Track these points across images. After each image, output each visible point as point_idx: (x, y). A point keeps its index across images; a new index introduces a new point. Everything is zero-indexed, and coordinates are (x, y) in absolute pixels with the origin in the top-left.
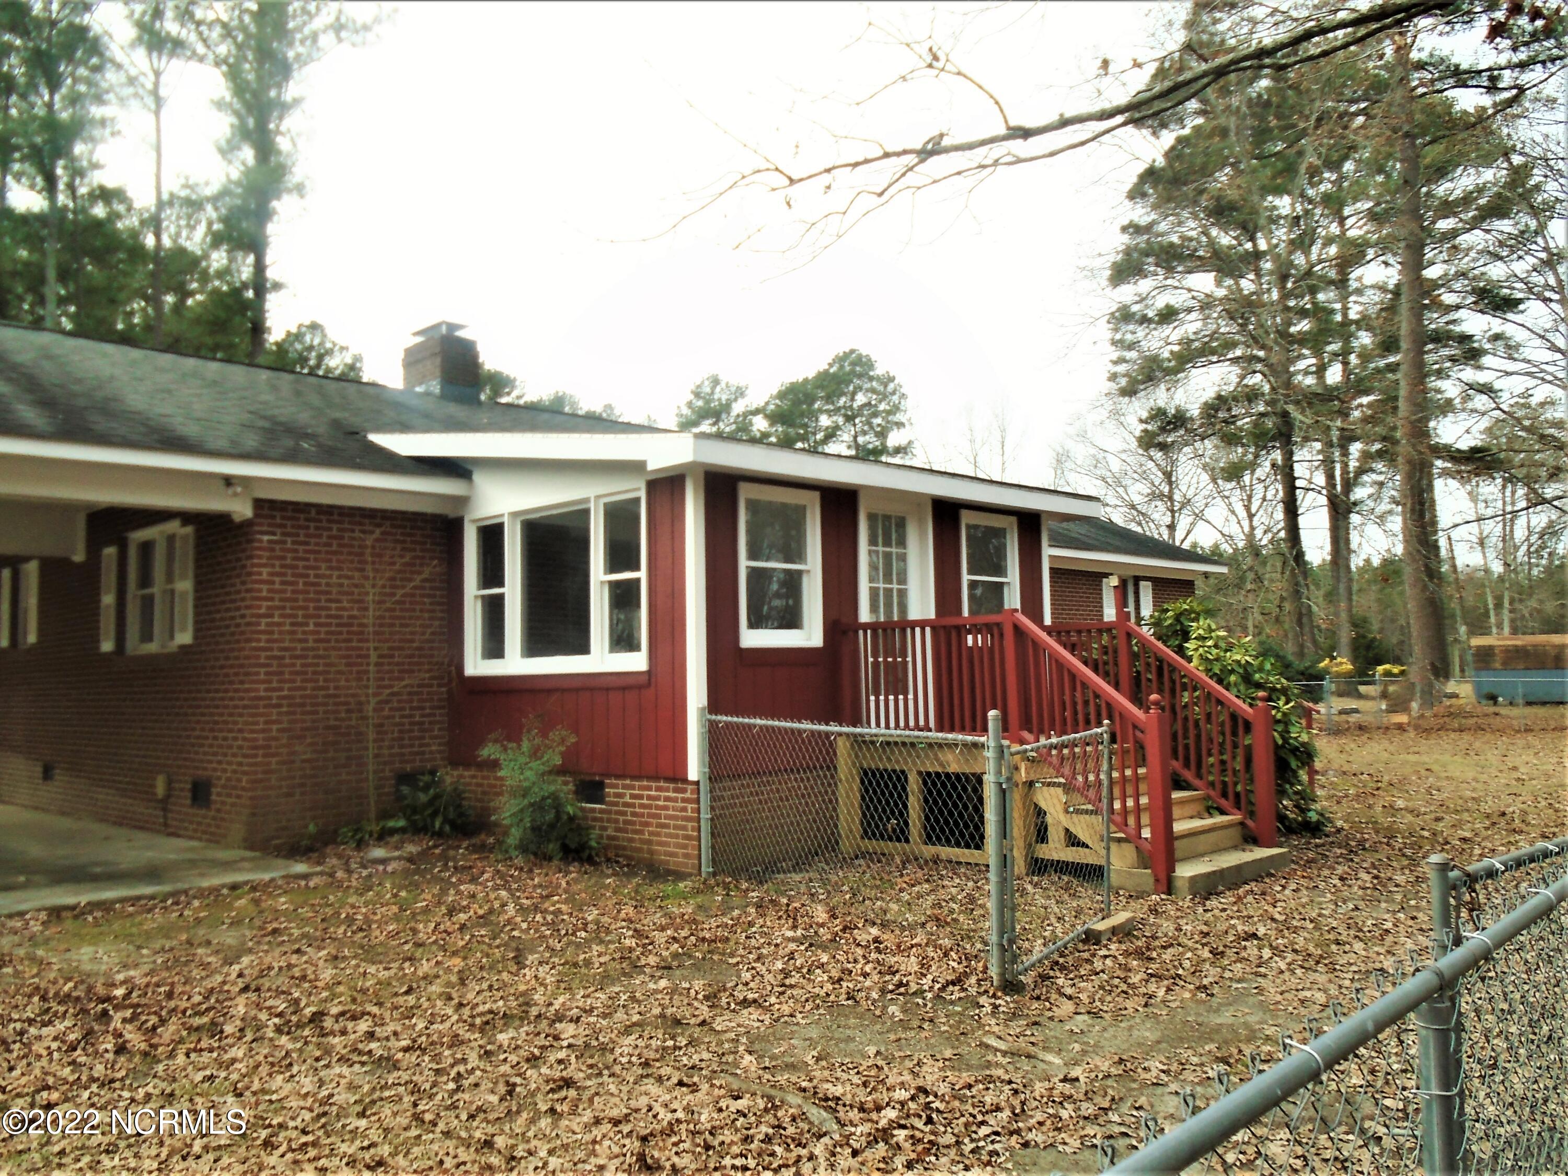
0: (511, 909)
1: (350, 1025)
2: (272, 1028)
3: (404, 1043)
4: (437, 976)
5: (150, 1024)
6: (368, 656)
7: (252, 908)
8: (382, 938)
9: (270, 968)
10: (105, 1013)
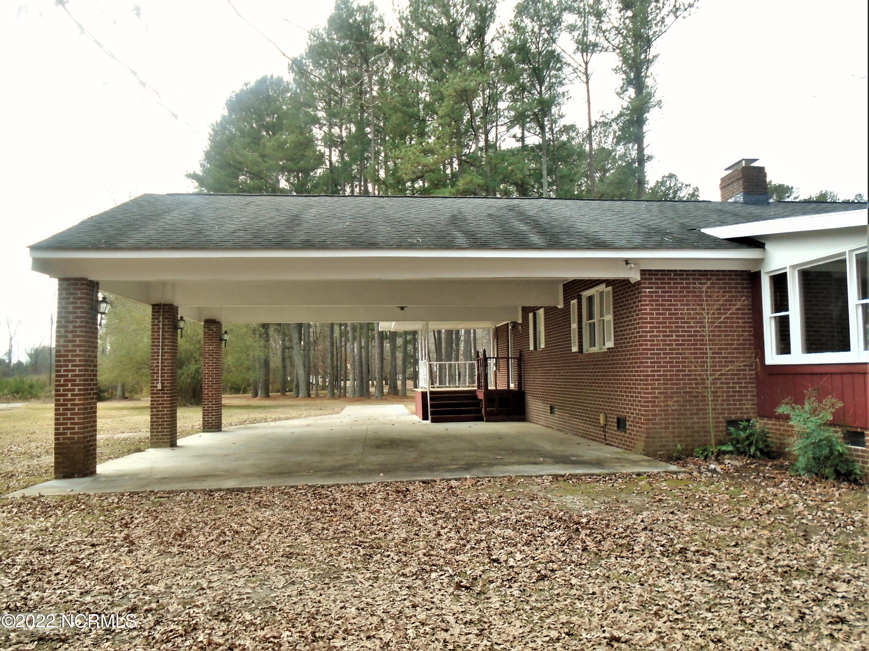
0: (800, 506)
1: (702, 558)
2: (659, 552)
3: (734, 575)
4: (754, 539)
5: (598, 539)
6: (707, 353)
7: (648, 486)
8: (720, 512)
9: (658, 520)
10: (577, 530)
